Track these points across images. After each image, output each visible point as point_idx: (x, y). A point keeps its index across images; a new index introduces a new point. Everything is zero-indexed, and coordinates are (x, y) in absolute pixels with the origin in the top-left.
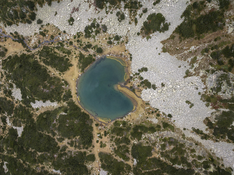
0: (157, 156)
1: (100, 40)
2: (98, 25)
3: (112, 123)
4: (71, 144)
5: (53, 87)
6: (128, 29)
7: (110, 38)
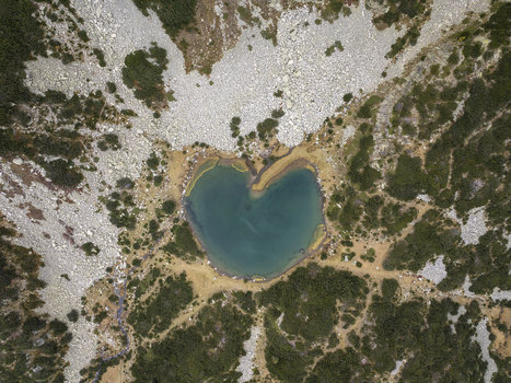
0: (424, 148)
1: (147, 201)
2: (115, 195)
3: (329, 223)
4: (349, 321)
5: (219, 325)
7: (149, 179)
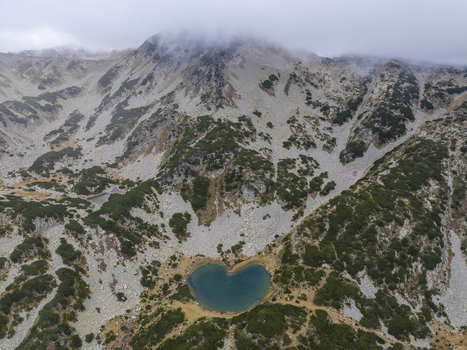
0: (317, 243)
1: (165, 274)
2: (149, 267)
3: (275, 285)
4: (296, 329)
5: (201, 333)
6: (170, 246)
7: (170, 264)
